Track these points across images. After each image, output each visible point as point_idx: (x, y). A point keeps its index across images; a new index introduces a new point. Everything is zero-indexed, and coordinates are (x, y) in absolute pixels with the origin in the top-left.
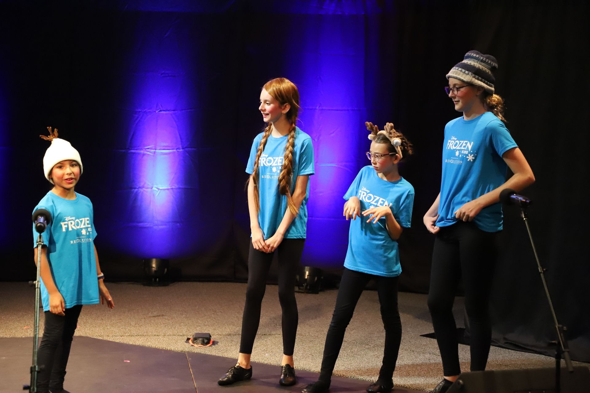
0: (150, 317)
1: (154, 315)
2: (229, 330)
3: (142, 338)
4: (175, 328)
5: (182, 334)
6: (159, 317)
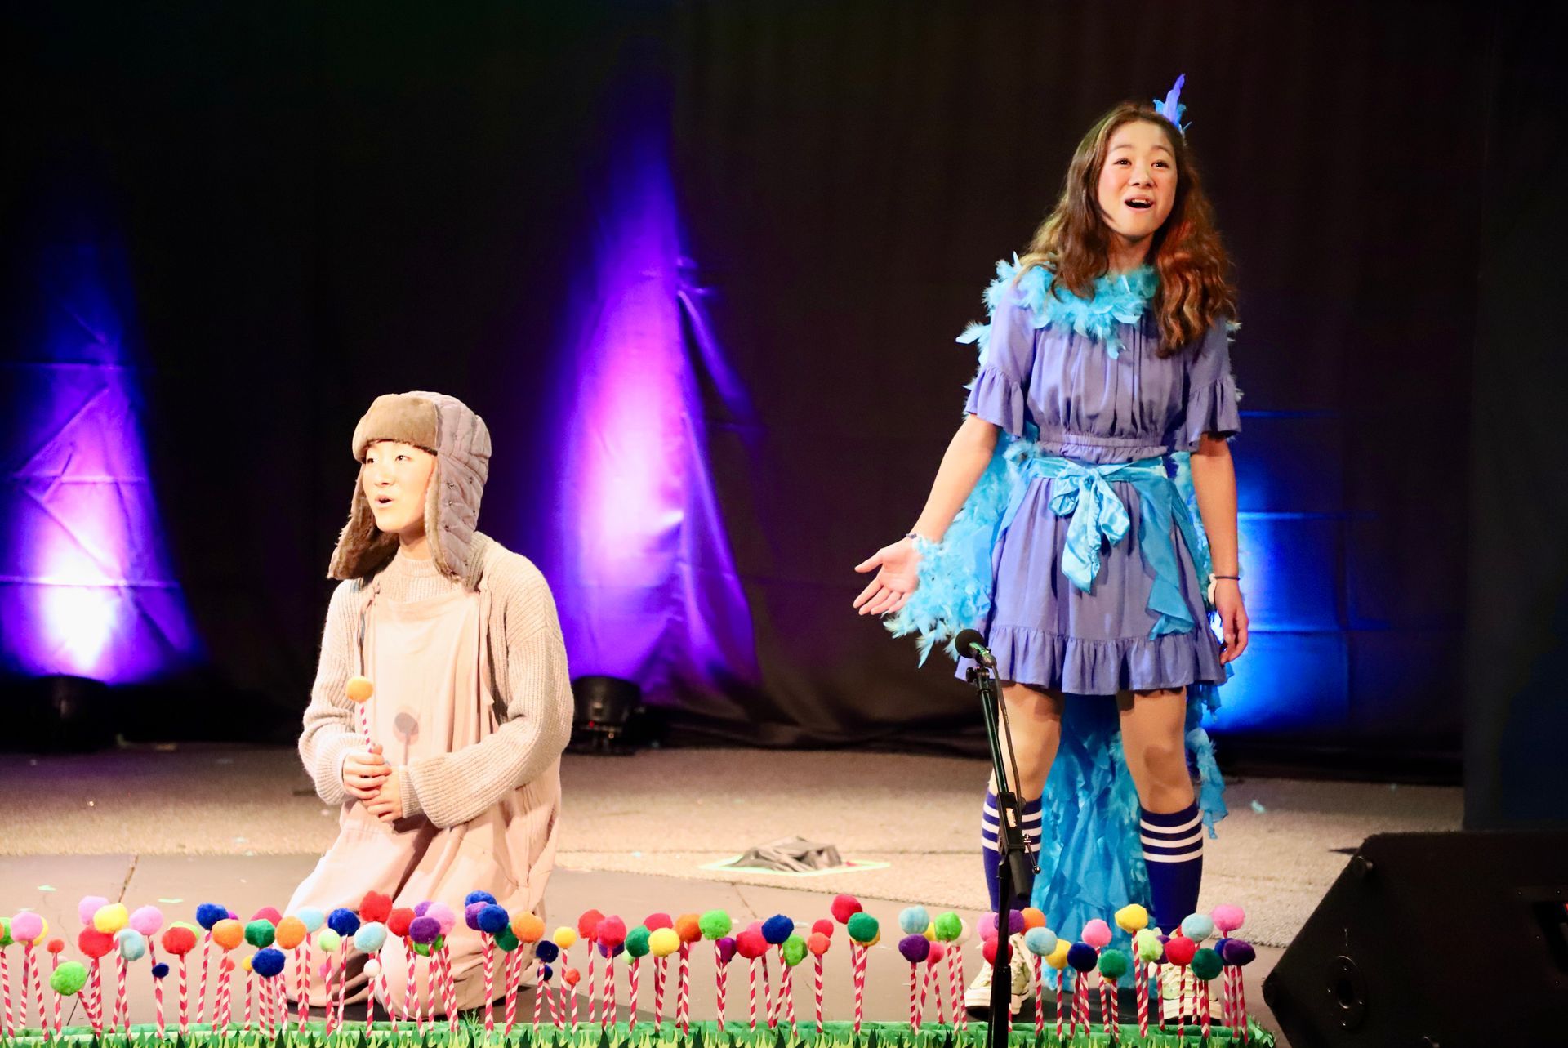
1: (613, 811)
3: (598, 855)
4: (679, 835)
6: (629, 815)
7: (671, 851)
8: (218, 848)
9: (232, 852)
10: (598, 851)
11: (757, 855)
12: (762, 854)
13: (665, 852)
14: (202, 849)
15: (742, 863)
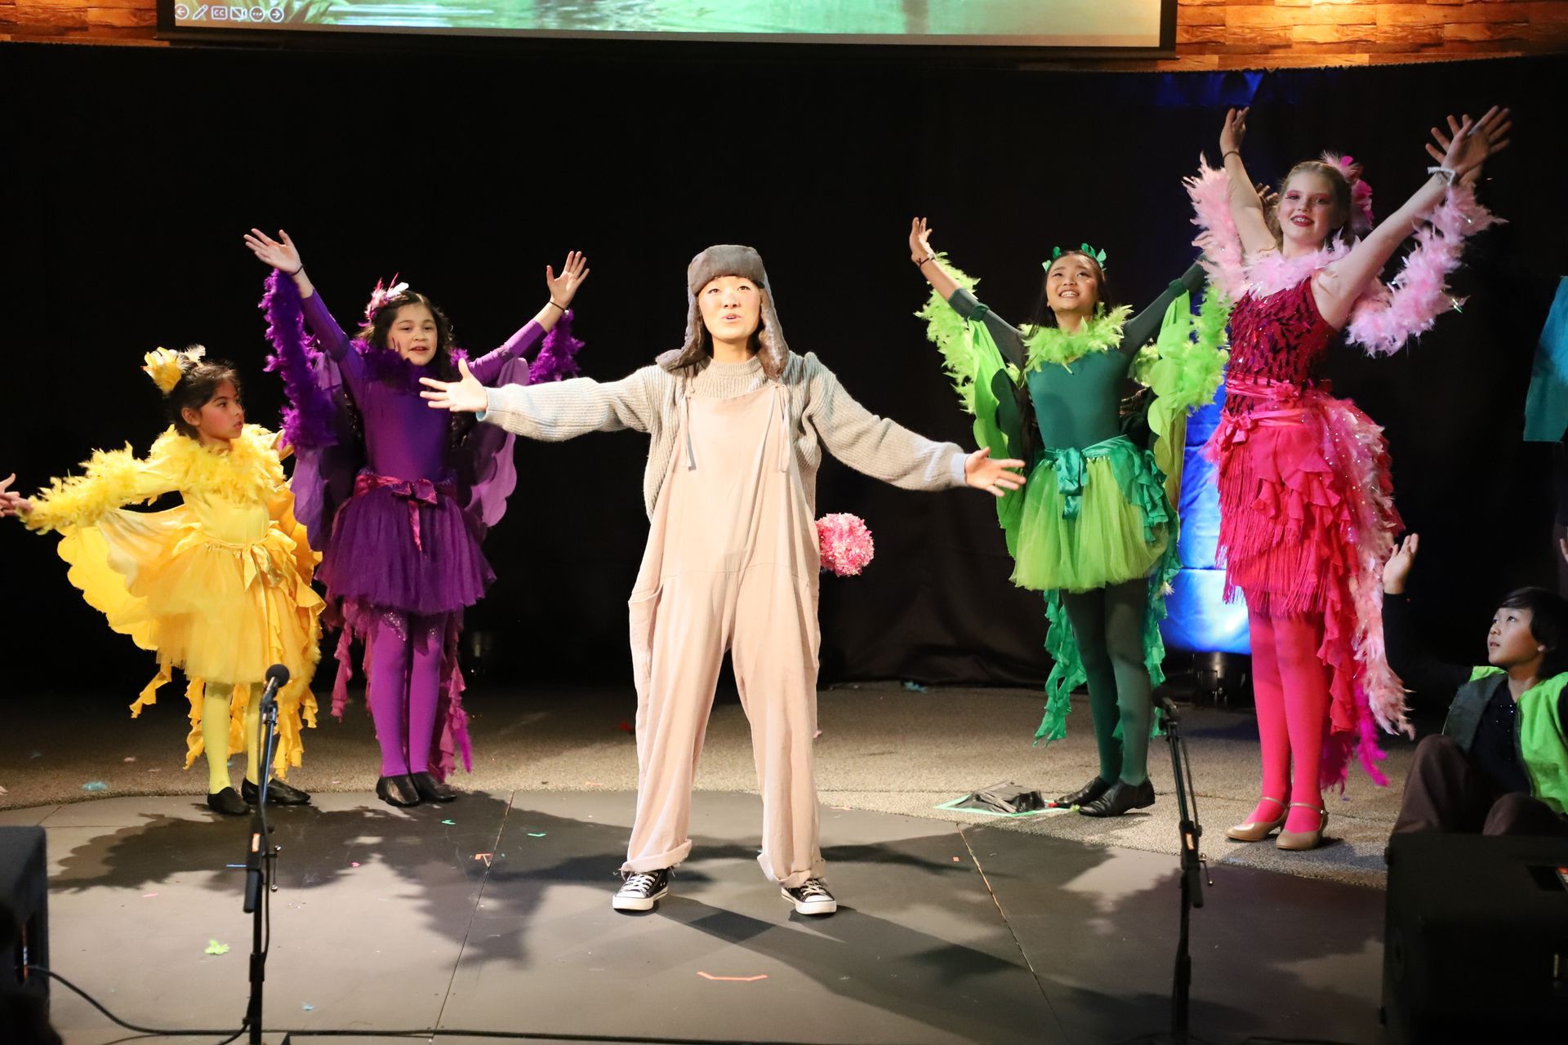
0: (864, 755)
1: (871, 752)
2: (1036, 783)
3: (856, 795)
4: (920, 777)
5: (937, 789)
6: (883, 756)
7: (913, 791)
8: (573, 785)
9: (582, 789)
10: (857, 791)
11: (978, 798)
12: (982, 798)
13: (908, 792)
14: (561, 786)
15: (964, 804)
